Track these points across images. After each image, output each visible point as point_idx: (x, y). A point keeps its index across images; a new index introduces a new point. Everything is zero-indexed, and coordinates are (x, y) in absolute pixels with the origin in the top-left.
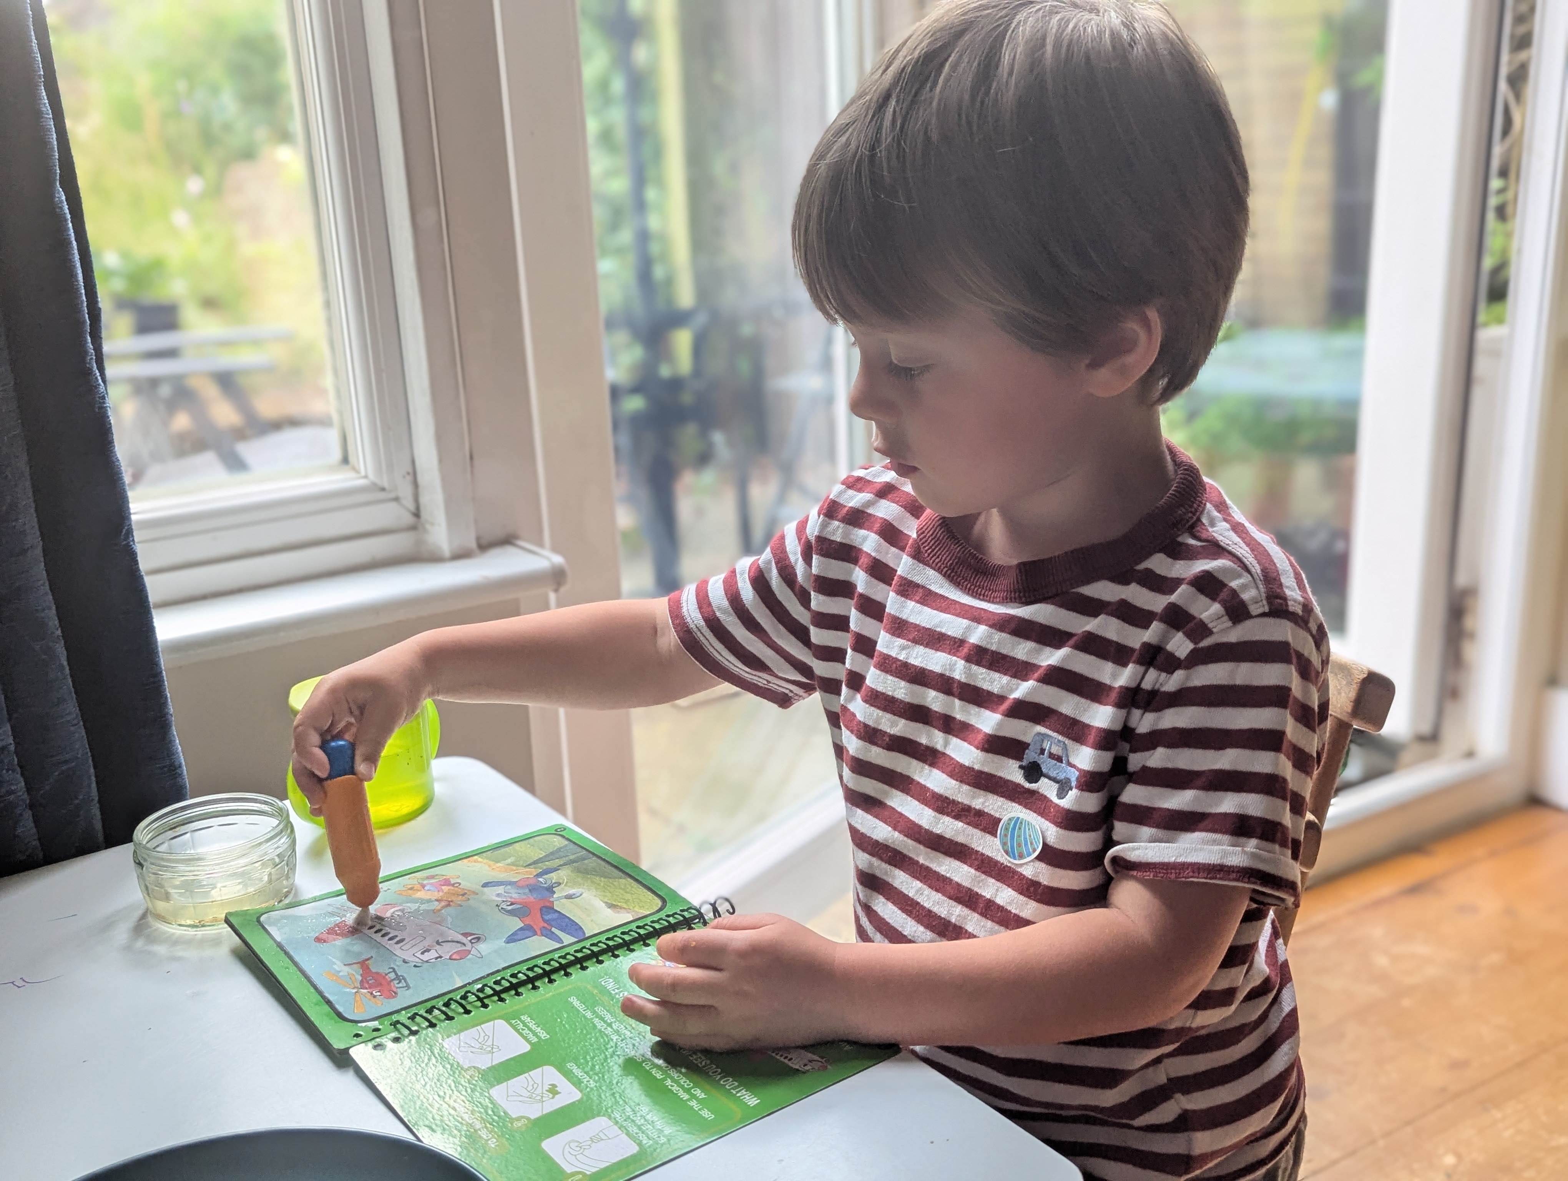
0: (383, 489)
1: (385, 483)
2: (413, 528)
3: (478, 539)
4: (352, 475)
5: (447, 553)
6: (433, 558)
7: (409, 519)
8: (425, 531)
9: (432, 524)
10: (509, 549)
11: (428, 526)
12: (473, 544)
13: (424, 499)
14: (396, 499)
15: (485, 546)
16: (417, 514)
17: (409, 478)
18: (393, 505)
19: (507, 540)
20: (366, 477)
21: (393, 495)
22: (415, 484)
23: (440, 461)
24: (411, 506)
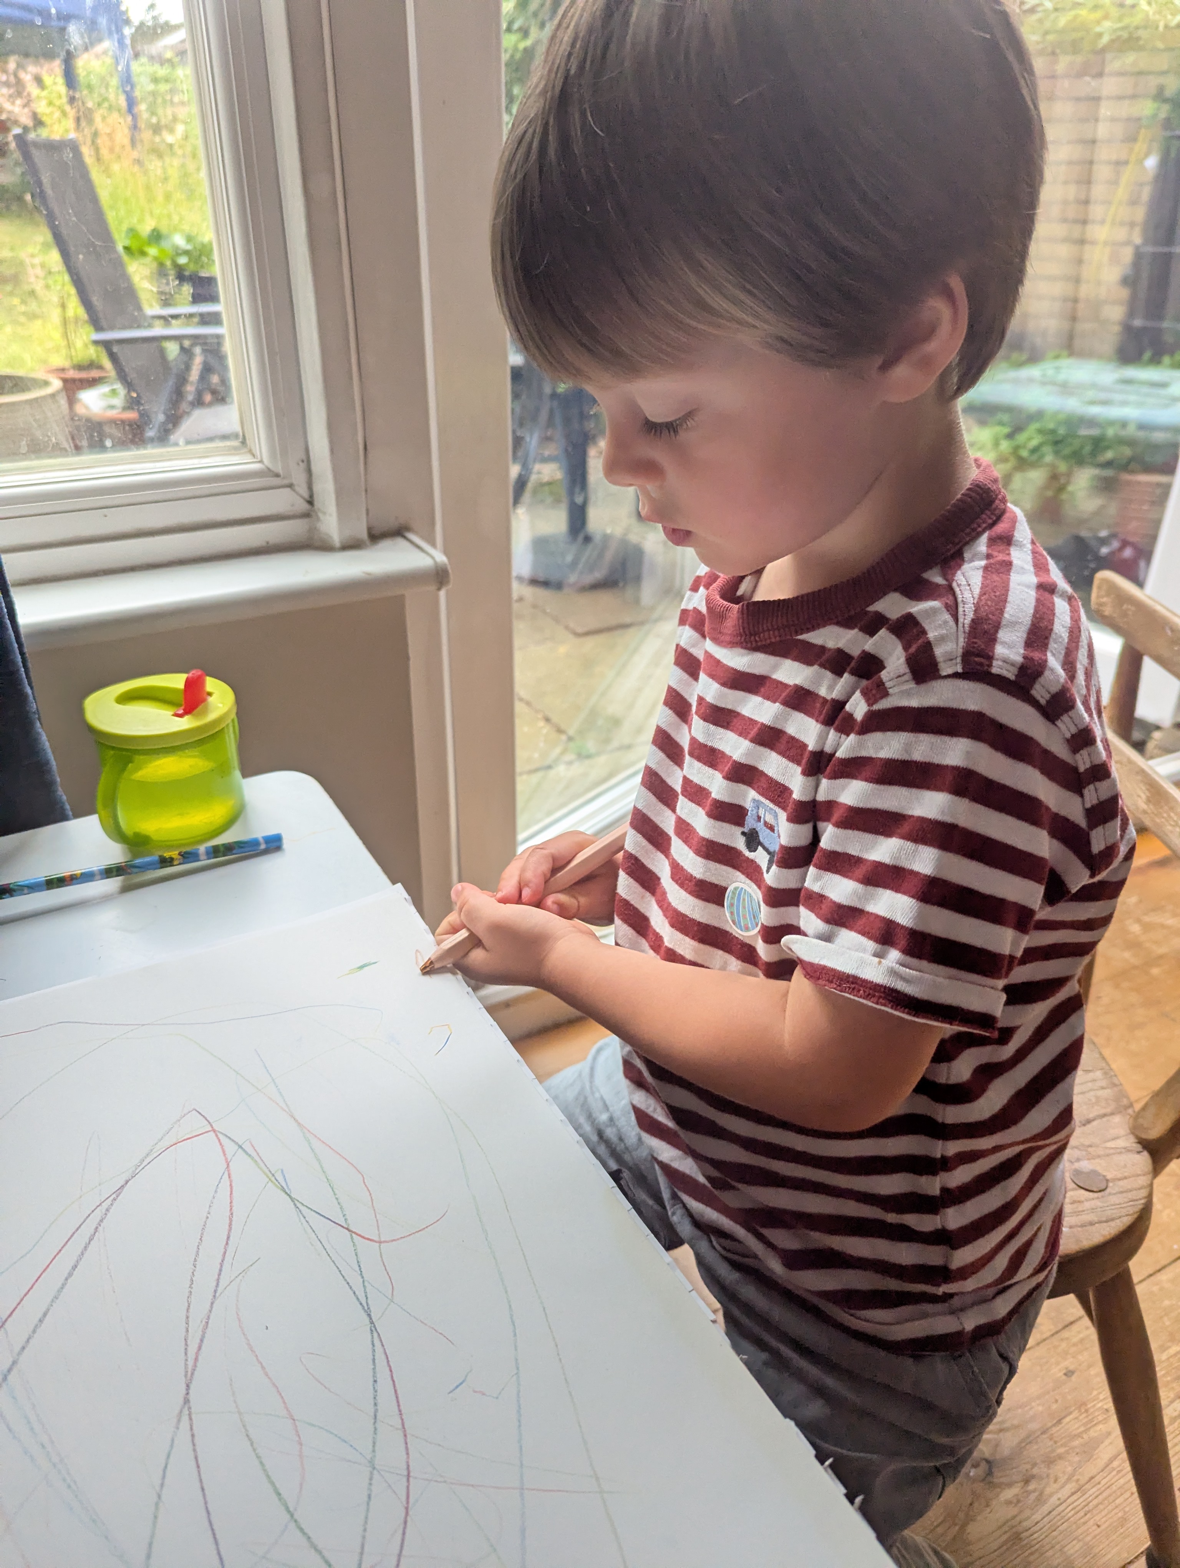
0: (277, 475)
1: (279, 469)
2: (306, 515)
3: (370, 530)
4: (248, 458)
5: (337, 542)
6: (322, 546)
7: (303, 506)
8: (318, 519)
9: (324, 513)
10: (400, 541)
11: (320, 515)
12: (364, 535)
13: (317, 488)
14: (290, 486)
15: (376, 536)
16: (311, 502)
17: (303, 466)
18: (288, 490)
19: (399, 532)
20: (261, 462)
21: (286, 482)
22: (309, 471)
23: (332, 451)
24: (304, 492)
